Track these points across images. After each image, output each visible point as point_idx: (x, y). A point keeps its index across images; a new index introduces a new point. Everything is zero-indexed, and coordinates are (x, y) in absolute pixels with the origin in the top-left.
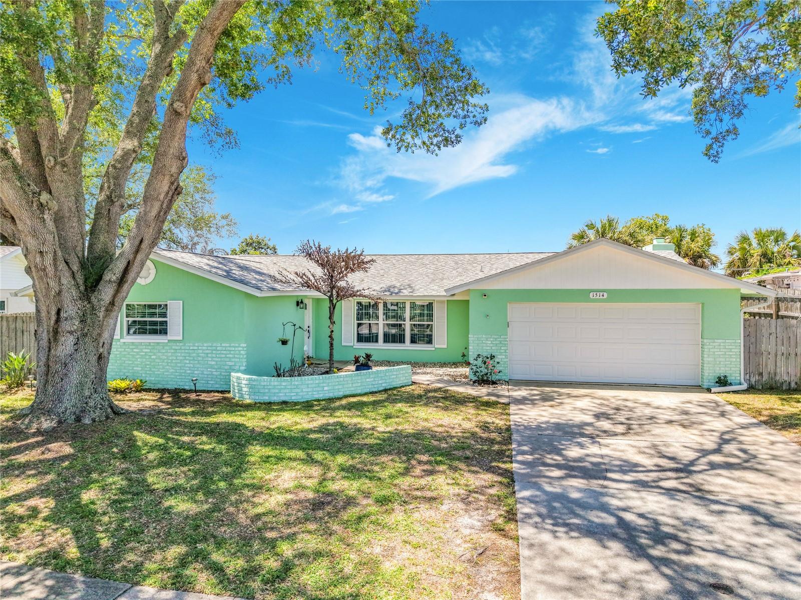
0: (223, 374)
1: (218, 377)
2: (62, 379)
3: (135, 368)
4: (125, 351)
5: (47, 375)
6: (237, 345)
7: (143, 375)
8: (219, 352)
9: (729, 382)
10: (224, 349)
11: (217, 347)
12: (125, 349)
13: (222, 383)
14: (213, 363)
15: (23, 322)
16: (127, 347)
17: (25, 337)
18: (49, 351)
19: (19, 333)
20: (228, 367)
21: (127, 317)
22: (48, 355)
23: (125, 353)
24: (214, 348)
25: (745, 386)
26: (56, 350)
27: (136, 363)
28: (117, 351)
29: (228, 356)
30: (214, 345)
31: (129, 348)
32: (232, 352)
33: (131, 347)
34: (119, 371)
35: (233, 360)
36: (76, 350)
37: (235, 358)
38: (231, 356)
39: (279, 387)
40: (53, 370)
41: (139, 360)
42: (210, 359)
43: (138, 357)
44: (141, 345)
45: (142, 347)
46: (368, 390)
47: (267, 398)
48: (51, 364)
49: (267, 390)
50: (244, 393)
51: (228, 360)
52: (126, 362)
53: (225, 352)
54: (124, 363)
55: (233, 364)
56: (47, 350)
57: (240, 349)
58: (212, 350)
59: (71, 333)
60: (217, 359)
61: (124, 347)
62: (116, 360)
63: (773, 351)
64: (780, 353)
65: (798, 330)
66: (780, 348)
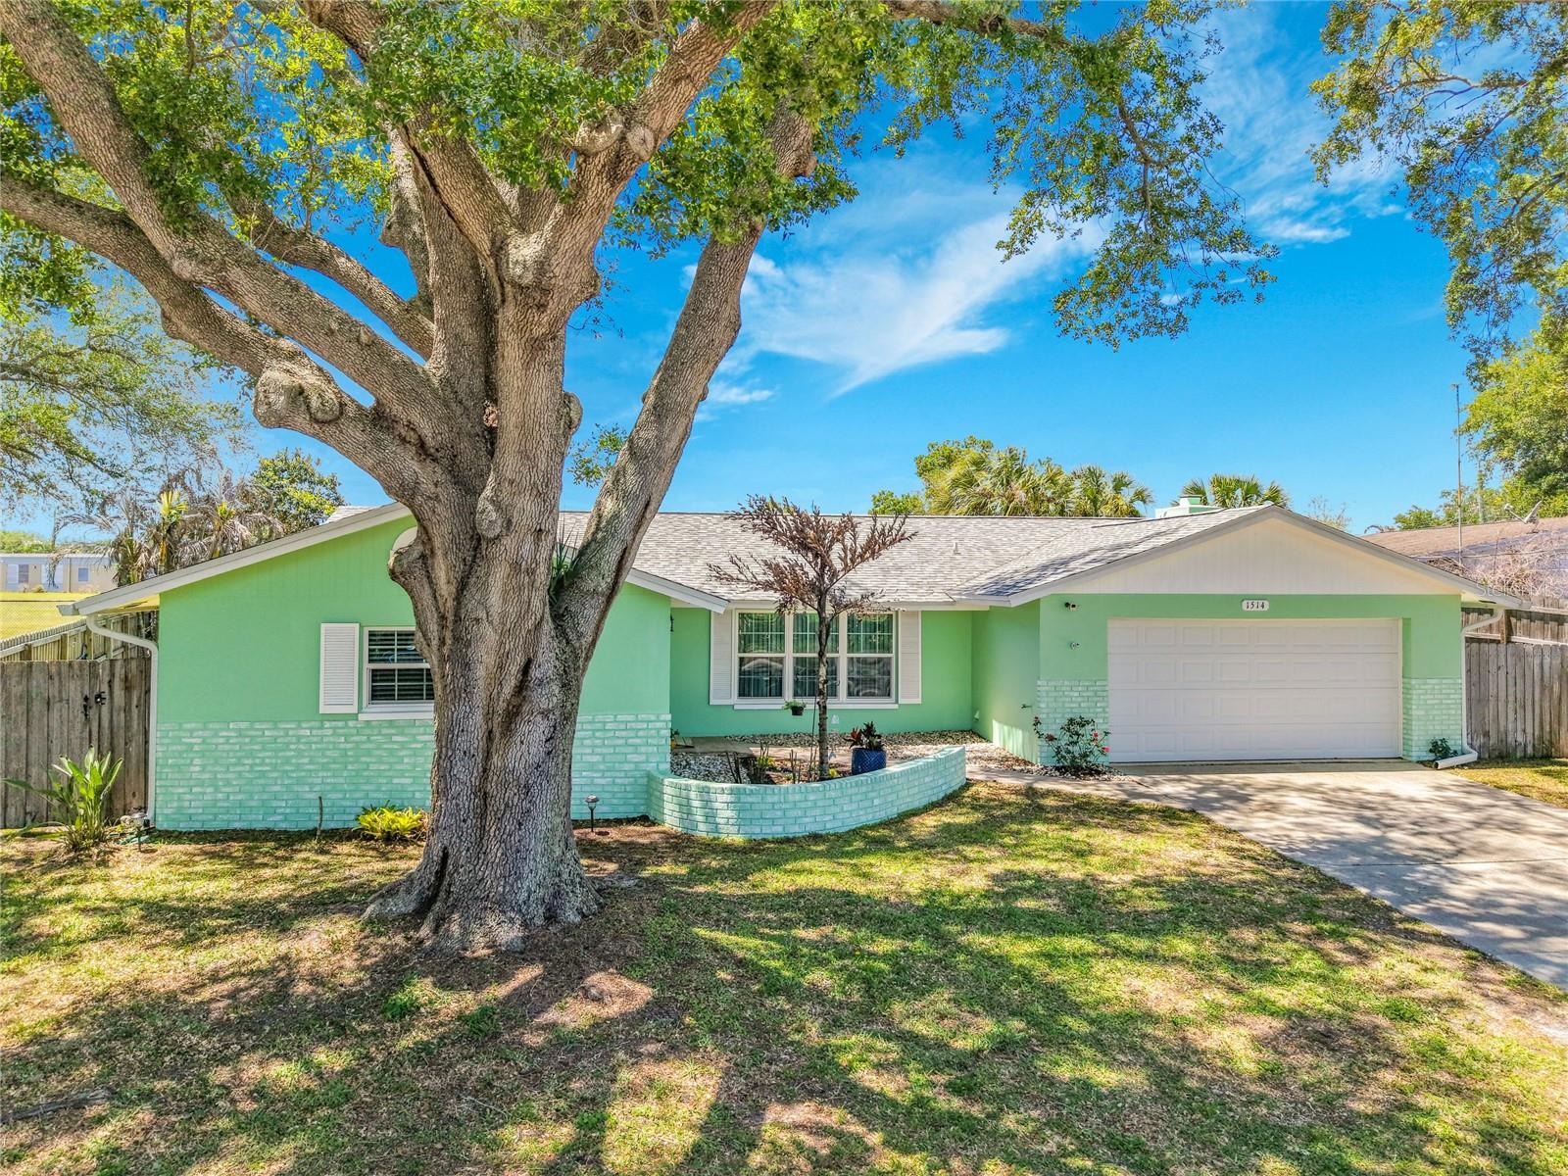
0: (618, 781)
1: (609, 789)
2: (520, 824)
3: (395, 781)
4: (369, 740)
5: (483, 816)
6: (653, 718)
7: (418, 795)
8: (611, 734)
9: (1453, 749)
10: (623, 726)
11: (605, 723)
12: (369, 736)
13: (615, 801)
14: (596, 759)
15: (51, 678)
16: (376, 731)
17: (55, 714)
18: (488, 756)
19: (38, 707)
20: (632, 766)
21: (370, 661)
22: (485, 770)
23: (370, 746)
24: (599, 726)
25: (1473, 756)
26: (503, 757)
27: (398, 767)
28: (346, 741)
29: (630, 741)
30: (600, 718)
31: (380, 734)
32: (641, 733)
33: (384, 731)
34: (352, 787)
35: (643, 749)
36: (549, 753)
37: (647, 744)
38: (638, 741)
39: (803, 805)
40: (497, 804)
41: (406, 760)
42: (588, 751)
43: (404, 753)
44: (414, 726)
45: (414, 731)
46: (925, 801)
47: (780, 829)
48: (491, 788)
49: (779, 813)
50: (722, 821)
51: (631, 750)
52: (372, 767)
53: (624, 734)
54: (367, 769)
55: (644, 758)
56: (480, 758)
57: (659, 725)
58: (594, 731)
59: (545, 714)
60: (605, 751)
61: (368, 731)
62: (346, 764)
63: (1502, 694)
64: (1511, 699)
65: (1537, 661)
66: (1511, 690)
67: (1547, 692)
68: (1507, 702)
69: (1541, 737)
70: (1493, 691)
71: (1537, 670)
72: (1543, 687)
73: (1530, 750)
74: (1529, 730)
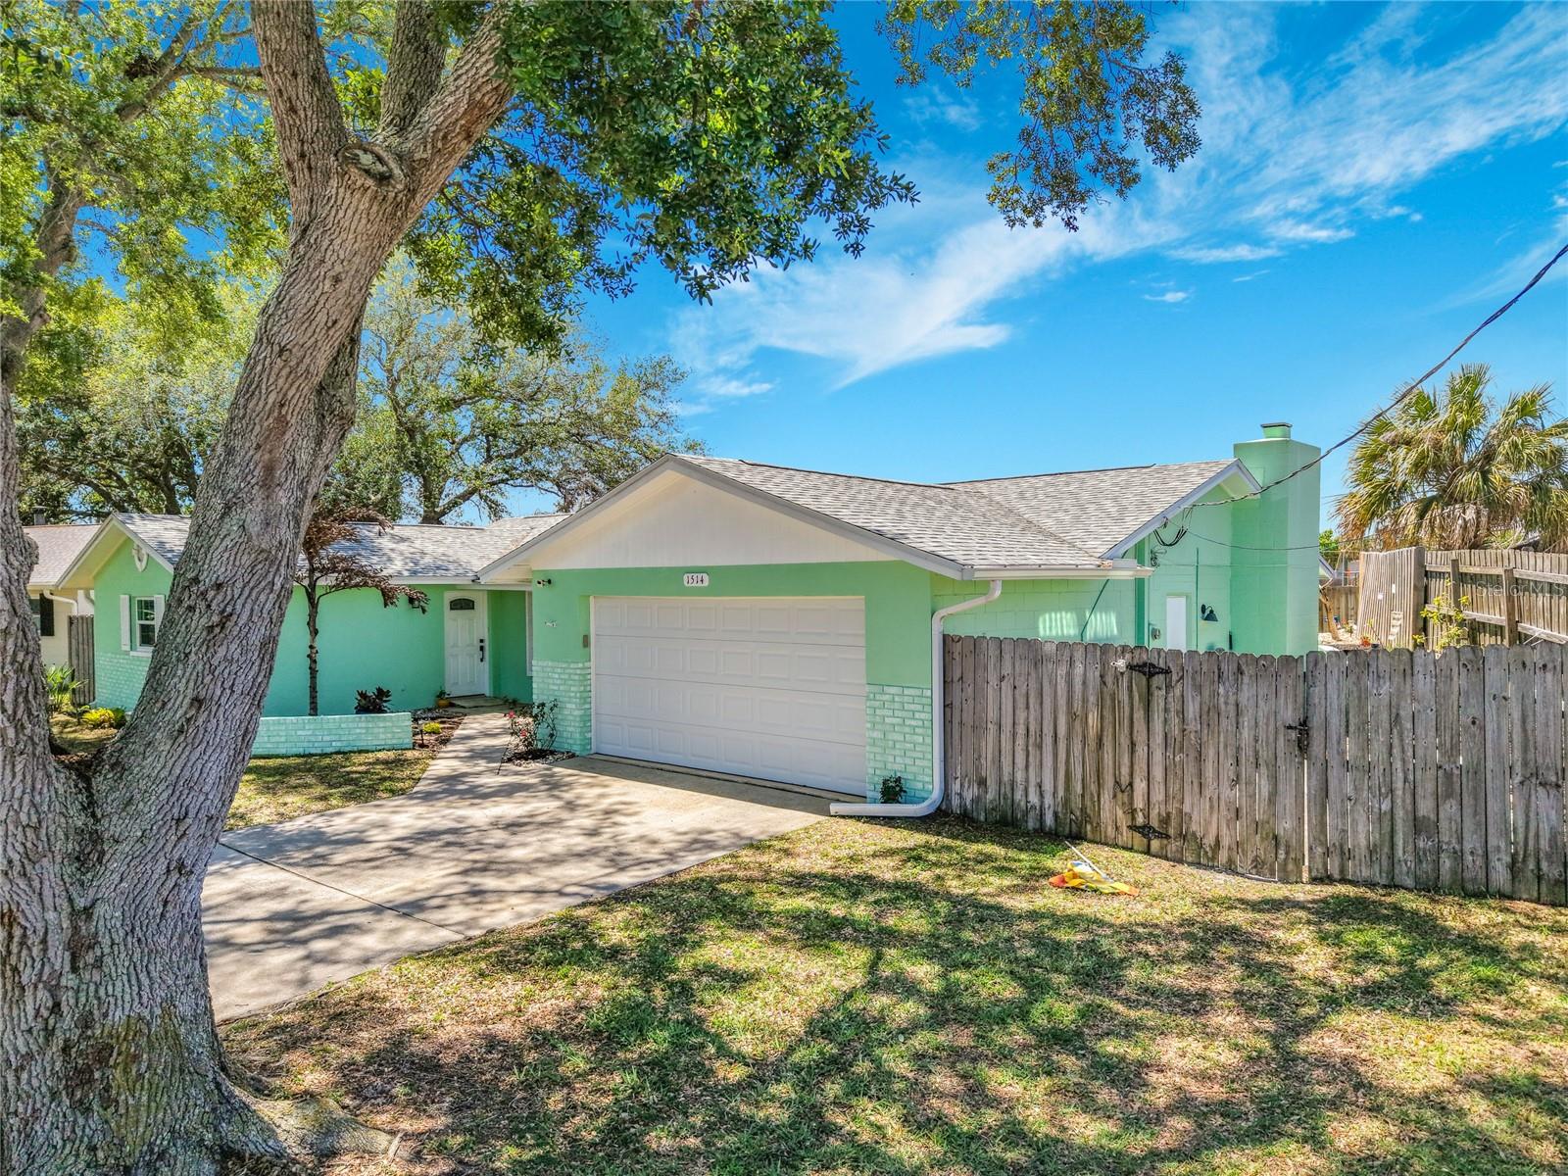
63: (1007, 722)
64: (1021, 730)
65: (1062, 671)
66: (1021, 716)
67: (1078, 725)
68: (1014, 735)
69: (1067, 801)
70: (992, 714)
71: (1062, 686)
72: (1072, 716)
73: (1049, 820)
74: (1048, 787)
